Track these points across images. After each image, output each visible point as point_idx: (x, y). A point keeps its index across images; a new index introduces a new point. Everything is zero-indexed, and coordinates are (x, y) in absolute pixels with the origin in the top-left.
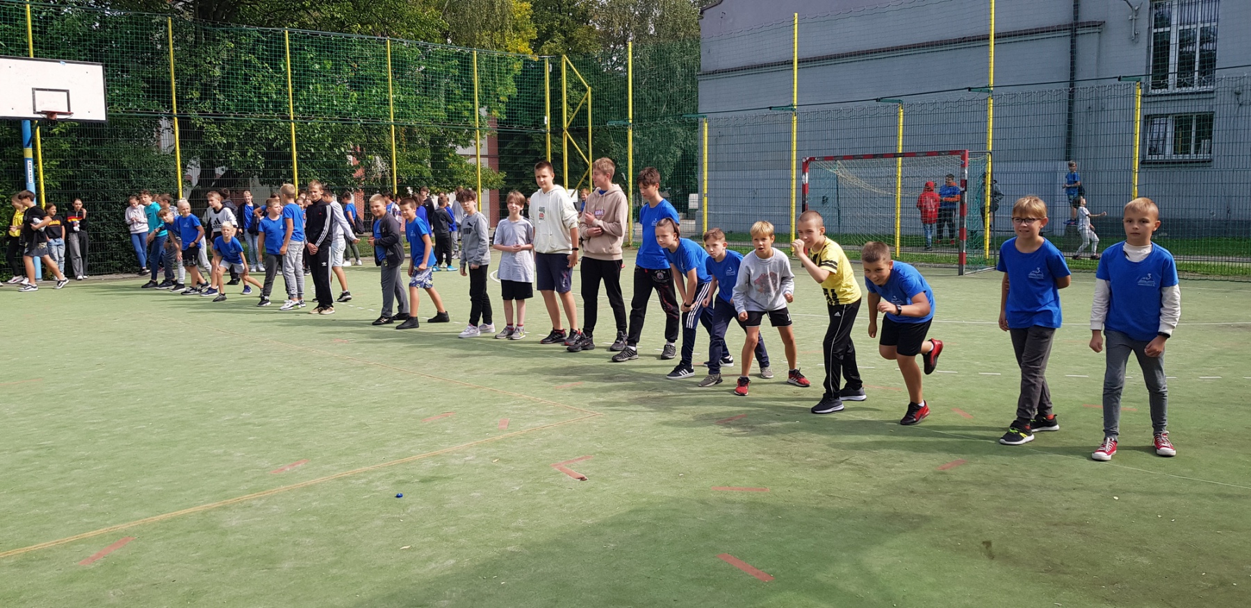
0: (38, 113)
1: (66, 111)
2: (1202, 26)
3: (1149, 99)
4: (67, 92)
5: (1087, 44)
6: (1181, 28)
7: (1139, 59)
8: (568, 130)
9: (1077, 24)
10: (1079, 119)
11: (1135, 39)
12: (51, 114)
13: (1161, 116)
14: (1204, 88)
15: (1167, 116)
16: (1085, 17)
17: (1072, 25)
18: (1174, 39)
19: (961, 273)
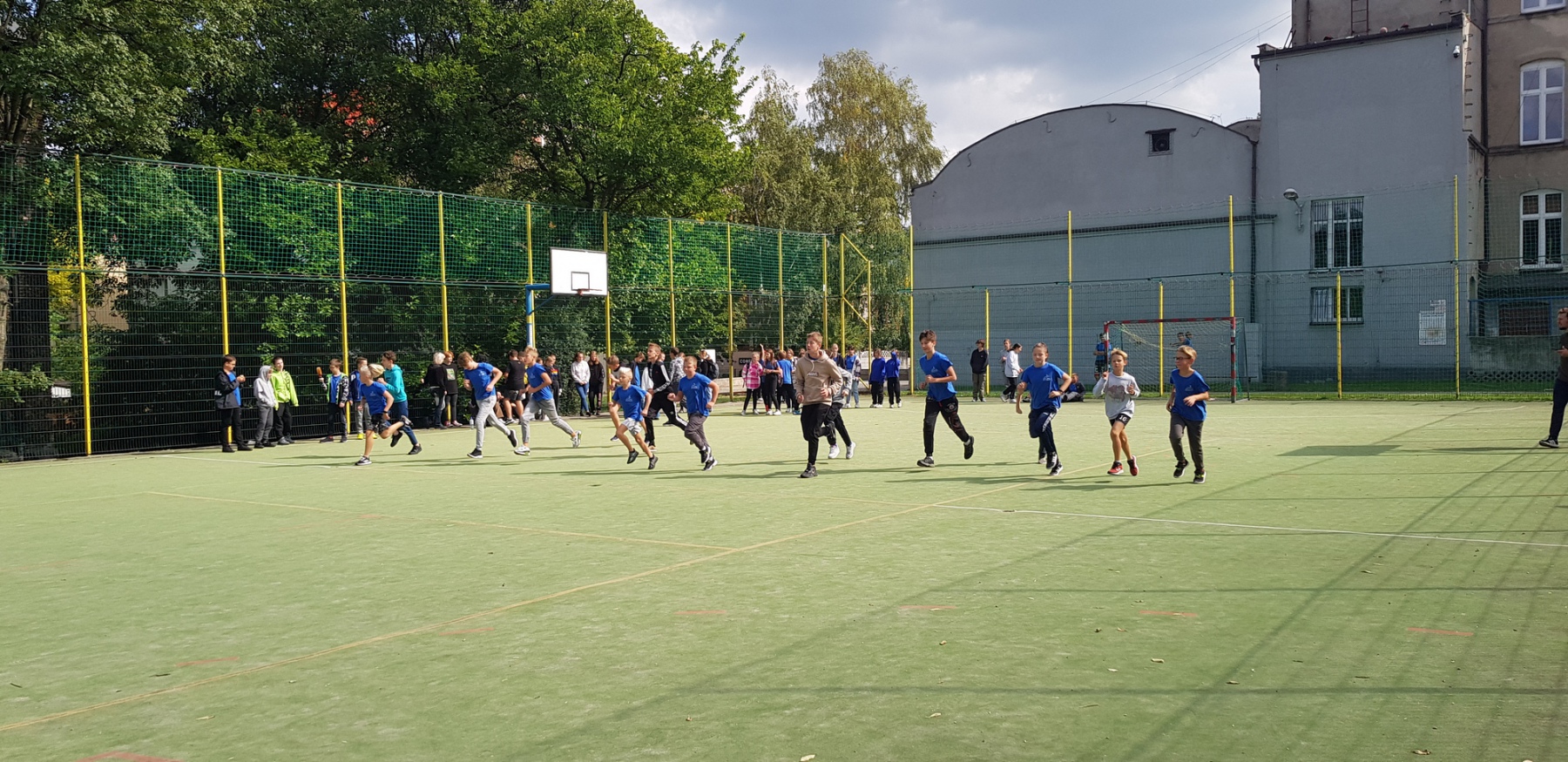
0: (575, 290)
1: (587, 288)
2: (1351, 221)
3: (1314, 275)
4: (588, 273)
5: (1264, 231)
6: (1335, 222)
7: (1304, 245)
8: (845, 296)
9: (1256, 217)
10: (1259, 289)
11: (1301, 229)
12: (579, 290)
13: (1323, 288)
14: (1354, 268)
15: (1328, 288)
16: (1261, 210)
17: (1252, 217)
18: (1330, 231)
19: (1233, 402)
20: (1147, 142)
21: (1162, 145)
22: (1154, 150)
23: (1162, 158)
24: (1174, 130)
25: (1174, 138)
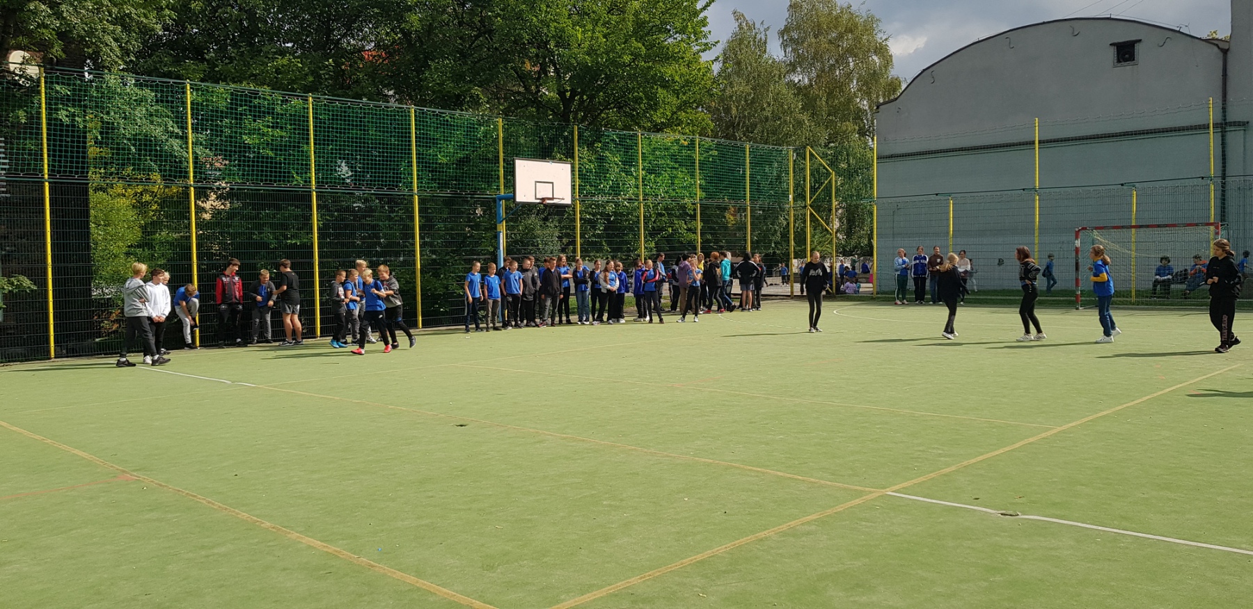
0: (538, 199)
1: (551, 197)
4: (552, 183)
5: (1235, 137)
8: (811, 206)
9: (1226, 124)
12: (543, 199)
16: (1232, 117)
17: (1221, 124)
20: (1111, 53)
21: (1127, 56)
22: (1119, 61)
23: (1127, 69)
24: (1140, 41)
25: (1140, 50)
